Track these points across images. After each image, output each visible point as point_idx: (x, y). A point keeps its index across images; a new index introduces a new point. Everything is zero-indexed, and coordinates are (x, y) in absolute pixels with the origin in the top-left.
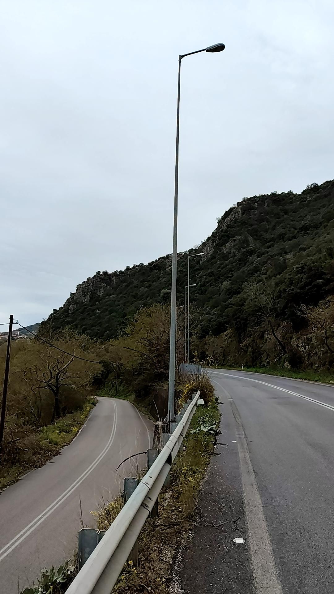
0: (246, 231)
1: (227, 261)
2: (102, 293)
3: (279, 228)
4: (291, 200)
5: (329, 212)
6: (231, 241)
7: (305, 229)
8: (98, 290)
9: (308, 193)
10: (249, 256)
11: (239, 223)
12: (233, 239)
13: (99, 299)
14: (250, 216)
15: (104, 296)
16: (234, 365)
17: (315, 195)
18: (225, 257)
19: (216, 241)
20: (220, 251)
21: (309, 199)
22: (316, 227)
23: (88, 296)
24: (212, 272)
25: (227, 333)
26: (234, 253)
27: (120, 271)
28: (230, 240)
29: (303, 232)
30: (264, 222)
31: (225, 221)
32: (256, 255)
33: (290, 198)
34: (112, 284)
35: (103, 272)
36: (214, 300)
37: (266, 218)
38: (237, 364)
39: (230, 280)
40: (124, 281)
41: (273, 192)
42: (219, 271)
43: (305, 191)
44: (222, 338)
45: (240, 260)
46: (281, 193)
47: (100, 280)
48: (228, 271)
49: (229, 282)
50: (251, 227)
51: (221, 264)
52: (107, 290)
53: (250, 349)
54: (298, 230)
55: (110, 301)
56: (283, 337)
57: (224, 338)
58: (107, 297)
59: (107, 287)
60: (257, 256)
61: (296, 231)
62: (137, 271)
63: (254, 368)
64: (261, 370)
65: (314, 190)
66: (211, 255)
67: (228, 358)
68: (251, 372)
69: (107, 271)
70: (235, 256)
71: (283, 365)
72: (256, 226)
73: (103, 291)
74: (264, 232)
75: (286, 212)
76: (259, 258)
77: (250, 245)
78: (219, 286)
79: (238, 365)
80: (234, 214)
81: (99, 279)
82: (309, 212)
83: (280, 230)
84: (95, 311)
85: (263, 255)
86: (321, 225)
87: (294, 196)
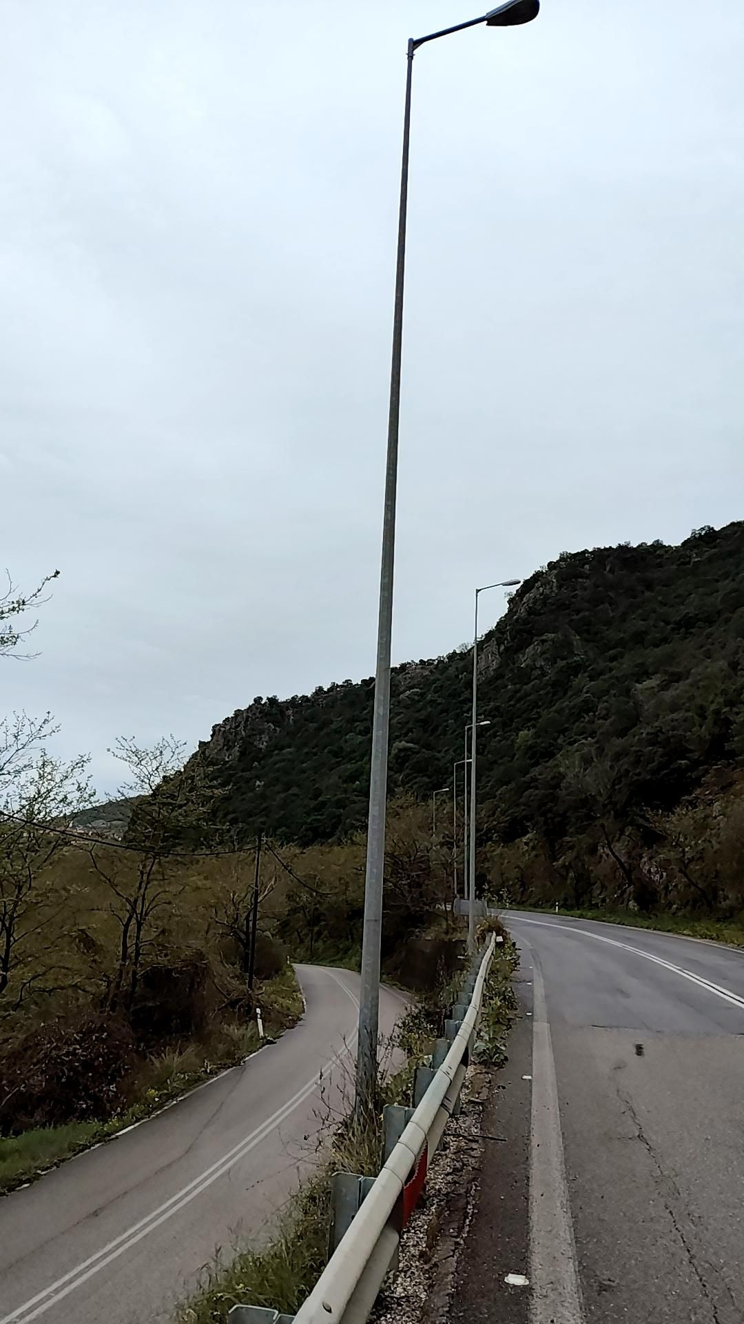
1: (526, 684)
2: (265, 743)
3: (634, 619)
4: (659, 560)
5: (735, 591)
6: (536, 643)
7: (687, 624)
8: (258, 736)
9: (694, 547)
10: (572, 677)
11: (553, 605)
12: (540, 638)
13: (260, 756)
14: (575, 591)
15: (269, 749)
16: (542, 904)
17: (707, 551)
18: (523, 676)
19: (506, 642)
20: (514, 664)
21: (696, 560)
22: (710, 621)
23: (237, 749)
25: (528, 839)
26: (541, 667)
27: (303, 696)
29: (681, 631)
30: (602, 603)
31: (525, 600)
32: (587, 674)
33: (658, 555)
34: (285, 723)
35: (268, 699)
36: (502, 767)
37: (608, 595)
38: (547, 902)
39: (534, 726)
40: (311, 719)
41: (622, 543)
42: (511, 706)
43: (689, 542)
44: (518, 848)
45: (555, 684)
46: (639, 546)
47: (261, 715)
48: (530, 707)
49: (532, 731)
50: (577, 615)
51: (517, 692)
52: (276, 737)
53: (571, 874)
54: (672, 626)
55: (283, 760)
56: (629, 854)
57: (522, 849)
58: (276, 752)
59: (276, 730)
60: (588, 676)
61: (669, 627)
62: (338, 696)
63: (578, 909)
64: (590, 914)
65: (705, 540)
66: (494, 671)
67: (531, 889)
68: (572, 916)
69: (276, 696)
70: (544, 674)
71: (627, 905)
72: (587, 613)
73: (267, 738)
74: (605, 625)
75: (649, 586)
76: (594, 681)
77: (576, 652)
78: (512, 737)
79: (549, 904)
80: (541, 586)
81: (260, 713)
82: (696, 588)
83: (635, 624)
84: (251, 784)
85: (601, 677)
86: (719, 617)
87: (666, 552)
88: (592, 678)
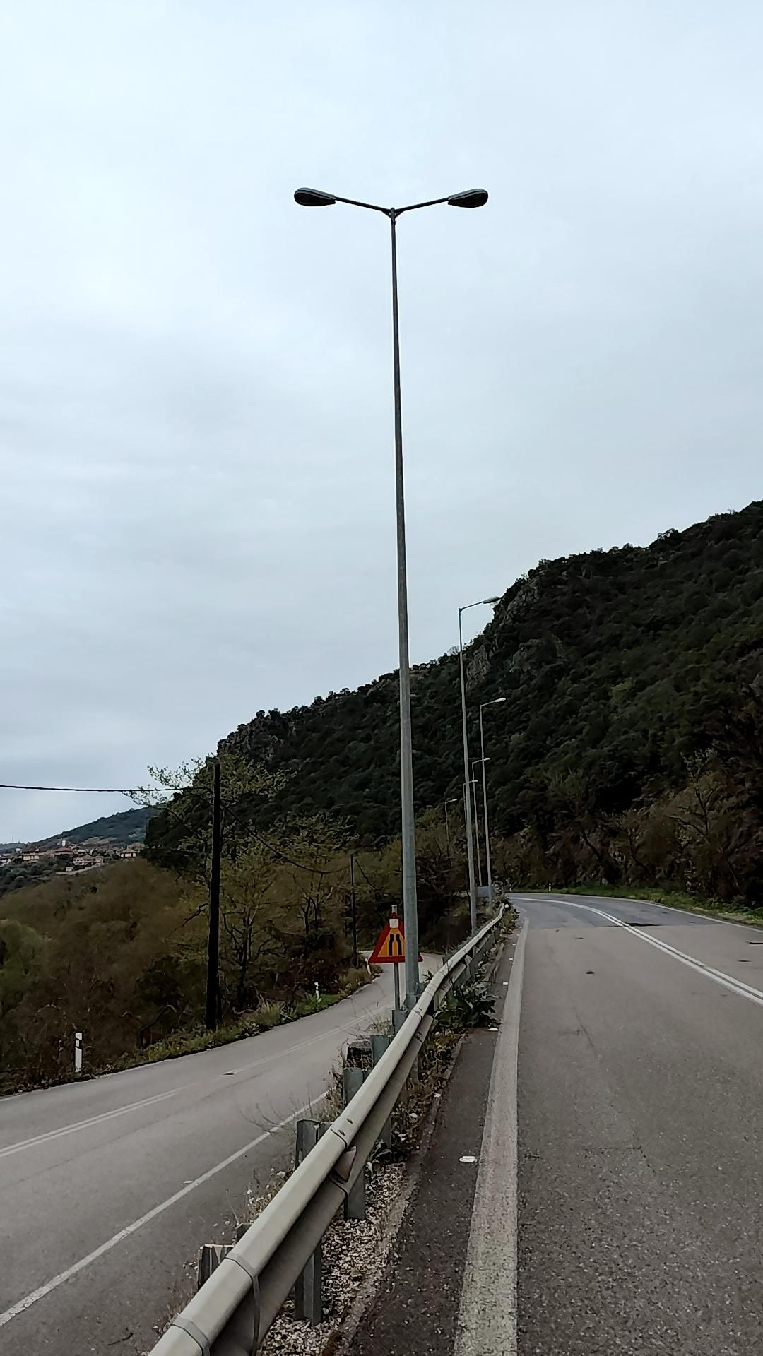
0: (549, 629)
1: (516, 689)
2: (270, 755)
3: (609, 621)
4: (630, 563)
6: (522, 649)
7: (655, 627)
8: (263, 749)
9: (661, 549)
10: (556, 681)
11: (535, 612)
12: (526, 644)
15: (274, 761)
17: (672, 553)
18: (513, 682)
19: (494, 648)
20: (503, 669)
21: (662, 561)
22: (675, 623)
27: (303, 707)
28: (519, 646)
29: (651, 633)
30: (581, 607)
31: (509, 608)
32: (569, 677)
33: (628, 559)
34: (289, 734)
35: (270, 712)
37: (585, 600)
39: (525, 729)
40: (313, 729)
41: (595, 549)
42: (503, 710)
43: (657, 545)
45: (540, 688)
46: (611, 551)
47: (264, 728)
48: (520, 711)
49: (523, 733)
50: (558, 620)
52: (280, 749)
53: (561, 860)
54: (642, 628)
59: (280, 742)
60: (571, 679)
61: (640, 630)
62: (338, 705)
65: (671, 541)
66: (486, 676)
69: (277, 709)
71: (600, 881)
72: (567, 618)
73: (272, 750)
74: (584, 629)
75: (621, 588)
77: (559, 656)
78: (506, 740)
79: (544, 885)
82: (663, 590)
83: (611, 627)
85: (582, 680)
86: (683, 618)
87: (637, 553)
88: (574, 682)
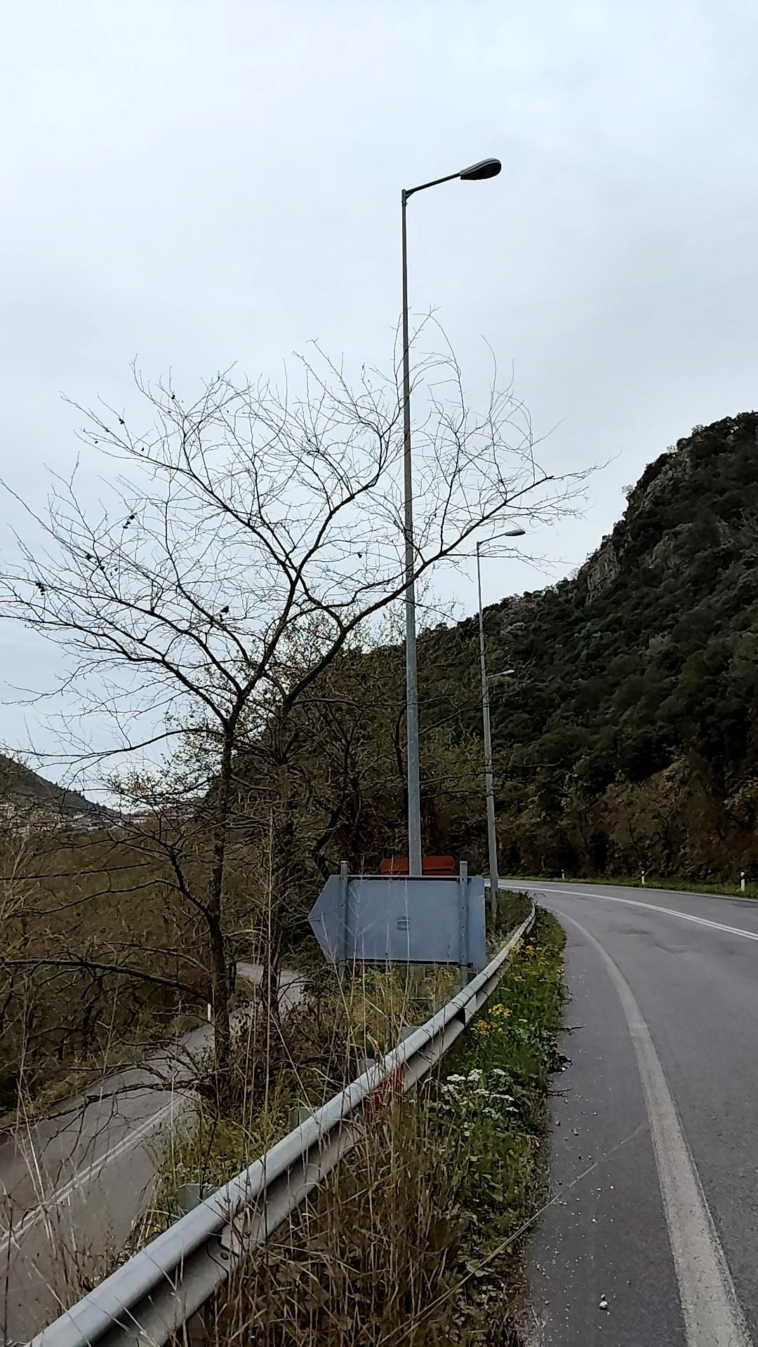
0: (707, 508)
1: (658, 587)
6: (666, 538)
10: (720, 569)
11: (687, 489)
12: (673, 530)
14: (717, 469)
18: (653, 578)
19: (626, 545)
24: (618, 621)
25: (673, 770)
26: (676, 566)
28: (663, 536)
31: (649, 491)
36: (626, 687)
39: (670, 632)
42: (636, 614)
44: (657, 787)
45: (695, 581)
49: (668, 636)
50: (721, 496)
51: (644, 597)
57: (664, 788)
66: (612, 582)
67: (683, 851)
70: (680, 573)
78: (640, 651)
80: (671, 469)
